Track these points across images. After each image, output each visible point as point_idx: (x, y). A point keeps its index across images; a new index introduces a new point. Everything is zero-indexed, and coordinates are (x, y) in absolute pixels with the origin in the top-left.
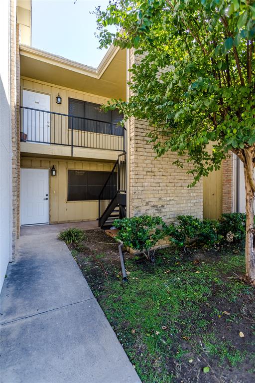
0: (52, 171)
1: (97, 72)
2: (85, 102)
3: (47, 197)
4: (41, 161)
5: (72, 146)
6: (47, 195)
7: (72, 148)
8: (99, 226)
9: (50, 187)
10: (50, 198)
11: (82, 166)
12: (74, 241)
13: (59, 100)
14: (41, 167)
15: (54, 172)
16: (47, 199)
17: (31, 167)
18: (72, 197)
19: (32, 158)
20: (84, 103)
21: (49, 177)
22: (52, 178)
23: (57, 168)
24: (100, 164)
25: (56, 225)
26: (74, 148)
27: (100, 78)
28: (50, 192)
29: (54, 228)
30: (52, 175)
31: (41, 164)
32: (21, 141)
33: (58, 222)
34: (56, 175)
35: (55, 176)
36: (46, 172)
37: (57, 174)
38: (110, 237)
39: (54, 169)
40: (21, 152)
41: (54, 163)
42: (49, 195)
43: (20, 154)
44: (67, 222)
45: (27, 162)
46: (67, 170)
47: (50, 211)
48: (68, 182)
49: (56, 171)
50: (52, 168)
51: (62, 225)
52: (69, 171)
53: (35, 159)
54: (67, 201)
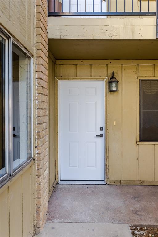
0: (110, 83)
3: (102, 132)
6: (101, 129)
9: (107, 114)
10: (107, 134)
14: (91, 78)
15: (114, 85)
16: (101, 136)
17: (74, 78)
19: (76, 62)
21: (106, 97)
22: (111, 97)
23: (118, 77)
28: (107, 124)
30: (111, 91)
31: (91, 72)
33: (122, 182)
34: (117, 91)
35: (116, 93)
36: (100, 86)
37: (120, 89)
39: (114, 80)
40: (49, 39)
41: (115, 67)
42: (105, 129)
43: (48, 44)
44: (138, 183)
45: (67, 68)
46: (138, 80)
47: (107, 158)
48: (140, 103)
49: (118, 82)
50: (110, 77)
51: (130, 190)
52: (142, 81)
53: (81, 63)
54: (139, 141)
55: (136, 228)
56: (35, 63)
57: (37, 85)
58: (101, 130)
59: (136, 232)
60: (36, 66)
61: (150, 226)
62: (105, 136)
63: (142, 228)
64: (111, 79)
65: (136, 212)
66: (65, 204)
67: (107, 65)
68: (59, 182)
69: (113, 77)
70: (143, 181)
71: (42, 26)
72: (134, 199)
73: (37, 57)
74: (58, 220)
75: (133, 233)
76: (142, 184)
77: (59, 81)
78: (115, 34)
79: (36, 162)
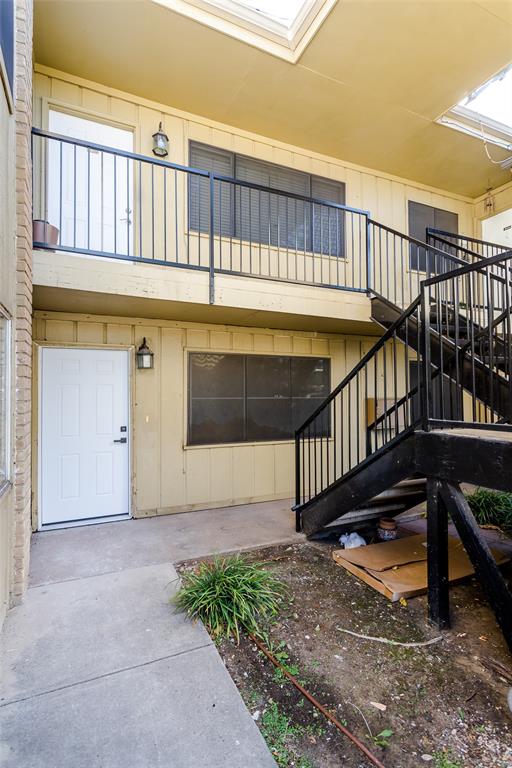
0: (139, 355)
1: (290, 35)
2: (235, 155)
3: (124, 435)
4: (105, 325)
5: (212, 271)
6: (123, 429)
7: (212, 276)
8: (298, 529)
9: (133, 404)
10: (134, 438)
11: (231, 341)
12: (244, 626)
13: (161, 143)
14: (105, 344)
15: (146, 359)
16: (123, 441)
17: (74, 344)
18: (201, 433)
19: (76, 317)
20: (235, 159)
21: (132, 376)
22: (141, 377)
23: (152, 346)
24: (280, 335)
25: (154, 523)
26: (218, 278)
27: (298, 61)
28: (133, 421)
29: (151, 538)
30: (141, 368)
31: (105, 336)
32: (37, 246)
33: (160, 512)
34: (151, 367)
35: (149, 371)
36: (121, 360)
37: (155, 365)
38: (372, 593)
39: (145, 351)
40: (33, 285)
41: (146, 330)
42: (129, 429)
43: (33, 294)
44: (185, 509)
45: (60, 327)
46: (185, 352)
47: (133, 477)
48: (189, 387)
49: (152, 355)
50: (140, 345)
51: (172, 520)
52: (190, 354)
53: (86, 320)
54: (187, 445)
55: (183, 565)
56: (14, 327)
57: (17, 362)
58: (122, 431)
59: (182, 569)
60: (17, 332)
61: (203, 558)
62: (129, 441)
63: (190, 563)
64: (140, 349)
65: (182, 546)
66: (59, 559)
67: (133, 326)
68: (40, 528)
69: (143, 346)
70: (193, 506)
71: (27, 269)
72: (180, 530)
73: (18, 318)
74: (51, 582)
75: (178, 571)
76: (192, 510)
77: (40, 347)
78: (150, 289)
79: (15, 487)
